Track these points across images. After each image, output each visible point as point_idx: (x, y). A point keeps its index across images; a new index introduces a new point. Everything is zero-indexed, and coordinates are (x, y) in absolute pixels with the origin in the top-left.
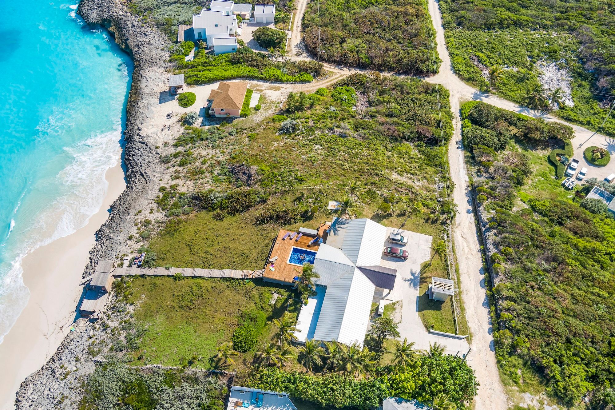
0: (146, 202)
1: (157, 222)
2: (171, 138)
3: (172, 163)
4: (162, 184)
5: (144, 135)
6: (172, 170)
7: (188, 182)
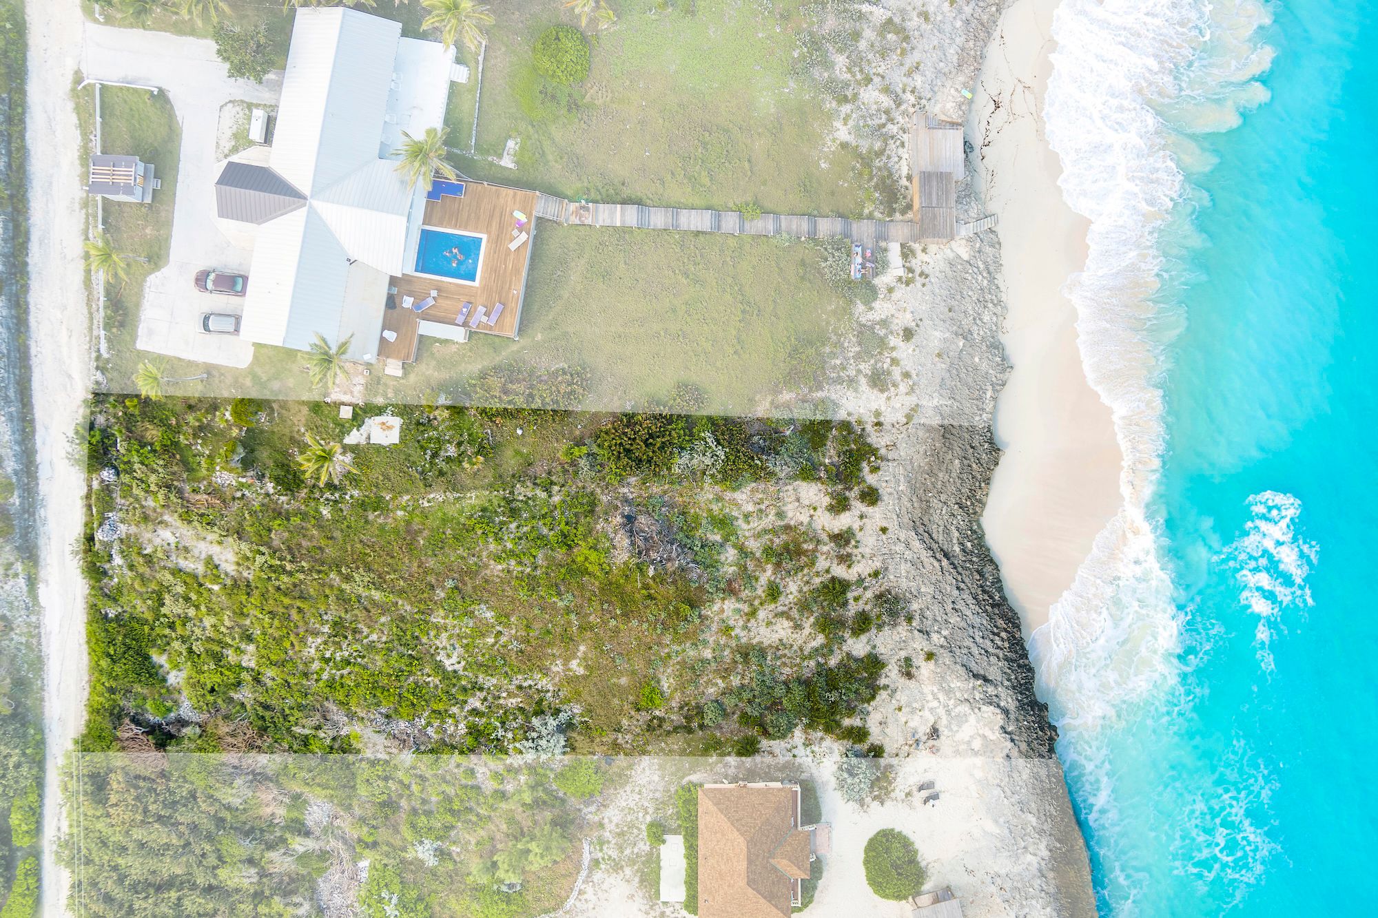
0: (903, 451)
1: (852, 382)
2: (902, 697)
3: (869, 594)
4: (877, 514)
5: (989, 710)
6: (861, 568)
7: (805, 519)
